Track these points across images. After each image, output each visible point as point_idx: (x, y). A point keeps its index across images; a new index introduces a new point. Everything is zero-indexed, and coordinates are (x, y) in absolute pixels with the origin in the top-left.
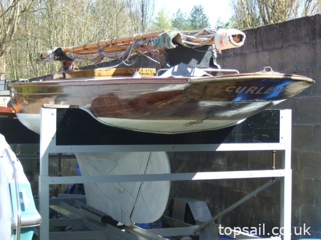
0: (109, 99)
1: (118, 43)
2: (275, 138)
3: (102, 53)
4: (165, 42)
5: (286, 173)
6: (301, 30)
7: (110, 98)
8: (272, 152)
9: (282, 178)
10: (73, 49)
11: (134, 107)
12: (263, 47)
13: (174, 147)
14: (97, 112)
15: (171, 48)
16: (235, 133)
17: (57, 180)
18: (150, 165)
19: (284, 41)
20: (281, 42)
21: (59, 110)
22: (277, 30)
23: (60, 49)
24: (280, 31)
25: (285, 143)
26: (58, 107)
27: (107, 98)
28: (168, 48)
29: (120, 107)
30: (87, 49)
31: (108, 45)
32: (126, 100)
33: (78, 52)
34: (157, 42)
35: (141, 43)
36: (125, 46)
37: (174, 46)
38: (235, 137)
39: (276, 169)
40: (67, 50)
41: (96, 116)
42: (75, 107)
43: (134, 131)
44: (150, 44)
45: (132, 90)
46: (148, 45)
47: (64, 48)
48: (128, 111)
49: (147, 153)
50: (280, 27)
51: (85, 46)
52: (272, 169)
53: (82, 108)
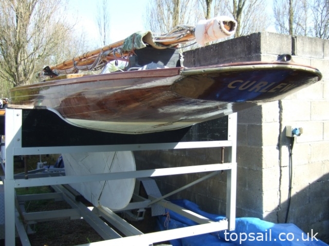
0: (76, 100)
1: (89, 56)
2: (224, 137)
3: (77, 67)
4: (134, 43)
5: (232, 166)
6: (236, 48)
7: (76, 98)
8: (222, 148)
9: (229, 171)
10: (57, 66)
11: (103, 108)
12: (200, 63)
13: (139, 147)
14: (65, 114)
15: (141, 47)
16: (192, 132)
17: (24, 183)
18: (116, 160)
19: (220, 58)
20: (217, 59)
21: (24, 111)
22: (213, 49)
23: (48, 67)
24: (216, 50)
25: (232, 141)
26: (23, 108)
27: (73, 98)
28: (138, 48)
29: (88, 108)
30: (66, 65)
31: (81, 59)
32: (94, 100)
33: (60, 68)
34: (125, 43)
35: (108, 52)
36: (94, 59)
37: (145, 45)
38: (192, 136)
39: (224, 162)
40: (53, 68)
41: (64, 117)
42: (43, 108)
43: (102, 132)
44: (116, 52)
45: (101, 89)
46: (115, 54)
47: (51, 67)
48: (96, 112)
49: (112, 153)
50: (216, 47)
51: (64, 62)
52: (222, 163)
53: (49, 109)
